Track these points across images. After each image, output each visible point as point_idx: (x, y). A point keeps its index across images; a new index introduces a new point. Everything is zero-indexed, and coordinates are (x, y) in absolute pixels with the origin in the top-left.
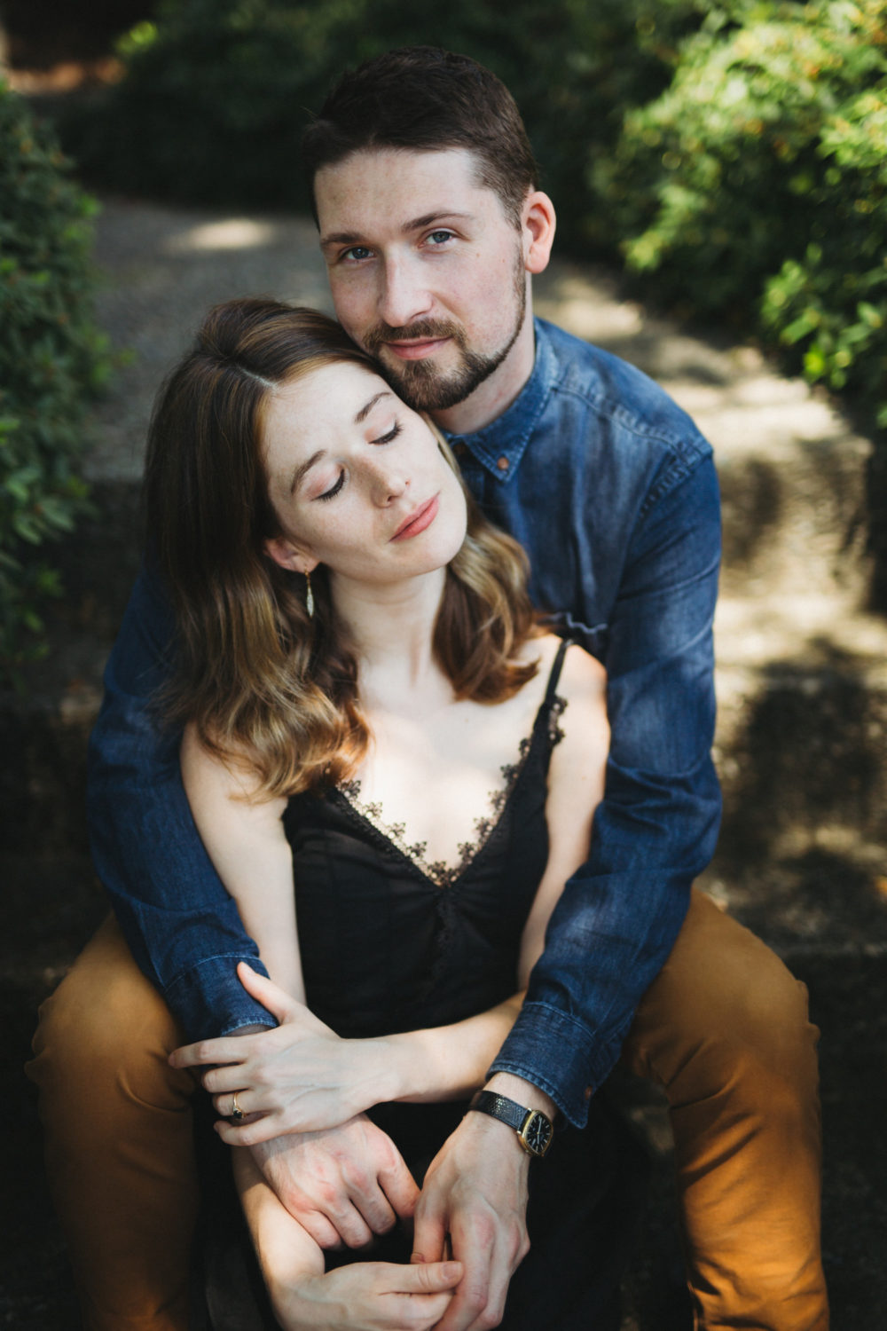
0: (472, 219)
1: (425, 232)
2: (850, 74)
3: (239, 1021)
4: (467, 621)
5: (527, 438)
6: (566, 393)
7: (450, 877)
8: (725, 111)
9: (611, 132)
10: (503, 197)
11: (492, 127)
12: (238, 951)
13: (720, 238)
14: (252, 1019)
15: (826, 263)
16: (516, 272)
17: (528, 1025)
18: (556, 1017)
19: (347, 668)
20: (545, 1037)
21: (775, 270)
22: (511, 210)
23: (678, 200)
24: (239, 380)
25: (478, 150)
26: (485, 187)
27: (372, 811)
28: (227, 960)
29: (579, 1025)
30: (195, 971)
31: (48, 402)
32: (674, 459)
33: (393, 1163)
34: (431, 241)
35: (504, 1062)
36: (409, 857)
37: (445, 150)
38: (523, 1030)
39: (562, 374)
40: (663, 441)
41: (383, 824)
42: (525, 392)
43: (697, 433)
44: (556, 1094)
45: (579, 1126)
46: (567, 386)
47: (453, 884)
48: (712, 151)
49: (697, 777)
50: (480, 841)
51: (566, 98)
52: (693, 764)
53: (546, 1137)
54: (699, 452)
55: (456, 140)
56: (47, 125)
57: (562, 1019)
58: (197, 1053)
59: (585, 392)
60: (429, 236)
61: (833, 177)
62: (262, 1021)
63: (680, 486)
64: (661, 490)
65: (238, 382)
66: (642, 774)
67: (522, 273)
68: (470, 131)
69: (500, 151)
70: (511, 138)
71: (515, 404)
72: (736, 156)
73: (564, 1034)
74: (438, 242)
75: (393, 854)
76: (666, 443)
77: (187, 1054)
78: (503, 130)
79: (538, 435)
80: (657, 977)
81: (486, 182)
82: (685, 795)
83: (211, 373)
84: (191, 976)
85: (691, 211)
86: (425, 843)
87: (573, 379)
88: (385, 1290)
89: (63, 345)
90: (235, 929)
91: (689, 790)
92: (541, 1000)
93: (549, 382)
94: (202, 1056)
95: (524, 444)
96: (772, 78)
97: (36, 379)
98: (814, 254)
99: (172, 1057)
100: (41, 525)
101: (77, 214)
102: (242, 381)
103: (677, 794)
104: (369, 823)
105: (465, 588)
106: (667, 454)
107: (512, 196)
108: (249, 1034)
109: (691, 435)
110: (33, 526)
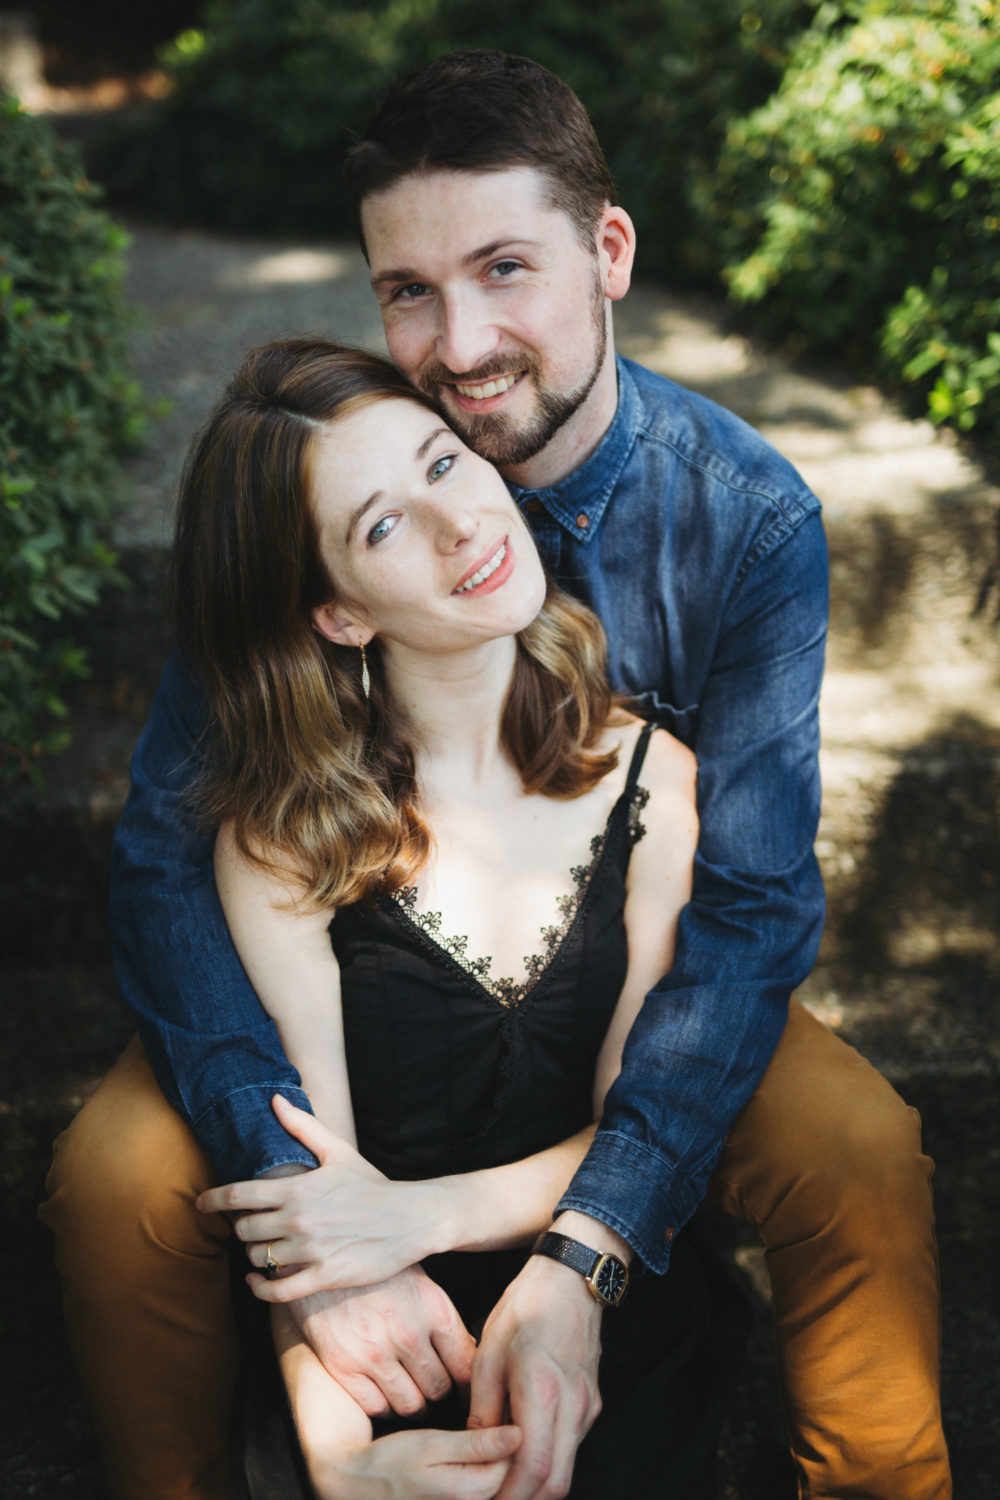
0: (541, 246)
1: (488, 264)
2: (977, 74)
3: (275, 1159)
4: (540, 705)
5: (609, 492)
6: (655, 441)
7: (517, 996)
8: (837, 119)
9: (712, 144)
10: (576, 219)
11: (559, 141)
12: (276, 1079)
13: (834, 261)
14: (289, 1157)
15: (952, 289)
16: (593, 301)
17: (600, 1157)
18: (632, 1147)
19: (404, 760)
20: (619, 1170)
21: (896, 298)
22: (585, 232)
23: (786, 220)
24: (284, 421)
25: (544, 168)
26: (555, 209)
27: (429, 922)
28: (263, 1090)
29: (657, 1158)
30: (227, 1101)
31: (70, 459)
32: (775, 515)
33: (448, 1321)
34: (495, 273)
35: (573, 1198)
36: (471, 974)
37: (507, 170)
38: (594, 1162)
39: (650, 419)
40: (764, 496)
41: (442, 936)
42: (606, 440)
43: (803, 486)
44: (632, 1235)
45: (658, 1272)
46: (655, 434)
47: (520, 1002)
48: (824, 163)
49: (797, 876)
50: (549, 953)
51: (662, 106)
52: (792, 862)
53: (620, 1284)
54: (805, 509)
55: (519, 159)
56: (71, 148)
57: (639, 1151)
58: (227, 1196)
59: (675, 442)
60: (493, 268)
61: (960, 190)
62: (300, 1160)
63: (781, 547)
64: (760, 552)
65: (282, 424)
66: (734, 873)
67: (600, 301)
68: (535, 147)
69: (570, 167)
70: (581, 151)
71: (596, 454)
72: (851, 169)
73: (641, 1167)
74: (503, 274)
75: (454, 972)
76: (767, 498)
77: (217, 1198)
78: (571, 143)
79: (620, 489)
80: (749, 1101)
81: (556, 203)
82: (783, 896)
83: (250, 419)
84: (223, 1109)
85: (801, 232)
86: (490, 959)
87: (661, 426)
88: (434, 1461)
89: (86, 396)
90: (275, 1057)
91: (787, 890)
92: (615, 1129)
93: (635, 429)
94: (233, 1201)
95: (607, 498)
96: (892, 80)
97: (56, 434)
98: (940, 277)
99: (200, 1199)
100: (61, 599)
101: (103, 248)
102: (286, 423)
103: (773, 894)
104: (427, 935)
105: (538, 666)
106: (768, 510)
107: (585, 217)
108: (287, 1176)
109: (795, 489)
110: (51, 599)
